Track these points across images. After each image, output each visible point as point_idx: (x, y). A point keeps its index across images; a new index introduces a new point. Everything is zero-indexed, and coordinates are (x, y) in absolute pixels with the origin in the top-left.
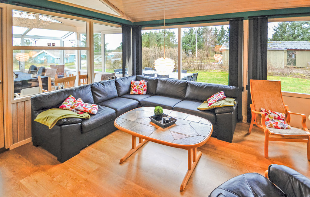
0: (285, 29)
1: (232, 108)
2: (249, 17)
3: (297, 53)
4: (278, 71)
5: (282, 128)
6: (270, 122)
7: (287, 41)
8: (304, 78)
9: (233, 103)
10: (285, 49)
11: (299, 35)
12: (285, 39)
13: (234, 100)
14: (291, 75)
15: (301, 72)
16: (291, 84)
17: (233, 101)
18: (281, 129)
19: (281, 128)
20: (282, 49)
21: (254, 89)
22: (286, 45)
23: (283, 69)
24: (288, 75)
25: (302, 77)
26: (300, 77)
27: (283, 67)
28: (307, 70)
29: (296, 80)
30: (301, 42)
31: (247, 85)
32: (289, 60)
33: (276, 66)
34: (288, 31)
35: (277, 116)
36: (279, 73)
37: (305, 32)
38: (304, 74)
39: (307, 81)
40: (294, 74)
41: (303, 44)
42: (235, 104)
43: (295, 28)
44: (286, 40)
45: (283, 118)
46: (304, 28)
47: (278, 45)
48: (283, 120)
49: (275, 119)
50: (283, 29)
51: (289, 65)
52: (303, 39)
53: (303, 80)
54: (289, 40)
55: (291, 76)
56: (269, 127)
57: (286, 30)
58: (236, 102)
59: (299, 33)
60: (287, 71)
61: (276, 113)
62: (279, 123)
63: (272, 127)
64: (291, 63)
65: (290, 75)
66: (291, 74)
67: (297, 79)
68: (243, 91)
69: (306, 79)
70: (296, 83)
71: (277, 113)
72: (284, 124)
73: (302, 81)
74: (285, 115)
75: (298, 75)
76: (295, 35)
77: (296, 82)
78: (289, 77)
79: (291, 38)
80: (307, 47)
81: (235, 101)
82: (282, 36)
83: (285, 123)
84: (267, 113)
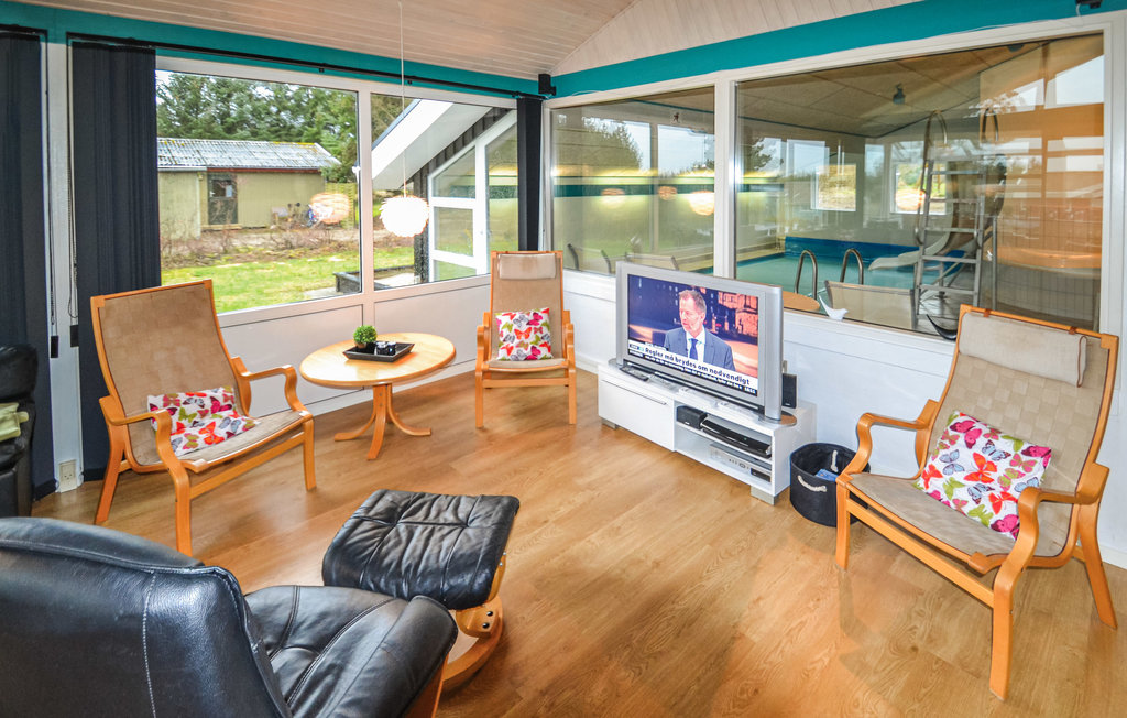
0: (195, 93)
1: (13, 447)
2: (70, 35)
3: (240, 180)
4: (181, 248)
5: (230, 435)
6: (186, 435)
7: (204, 138)
8: (269, 260)
9: (12, 423)
10: (200, 168)
11: (242, 122)
12: (200, 131)
13: (13, 407)
14: (227, 257)
15: (255, 242)
16: (231, 285)
17: (9, 416)
18: (228, 437)
19: (225, 436)
20: (191, 167)
21: (111, 333)
22: (202, 153)
23: (200, 240)
24: (218, 258)
25: (263, 257)
26: (256, 259)
27: (197, 233)
28: (274, 235)
29: (242, 269)
30: (252, 143)
31: (75, 322)
32: (218, 205)
33: (175, 232)
34: (208, 104)
35: (208, 404)
36: (187, 254)
37: (260, 114)
38: (266, 248)
39: (276, 267)
40: (237, 251)
41: (258, 150)
42: (22, 425)
43: (230, 95)
44: (201, 136)
45: (229, 402)
46: (258, 100)
47: (175, 154)
48: (229, 407)
49: (203, 414)
50: (189, 95)
51: (220, 222)
52: (255, 135)
53: (266, 265)
54: (213, 135)
55: (227, 260)
56: (186, 451)
57: (199, 97)
58: (25, 416)
59: (241, 114)
60: (214, 244)
61: (205, 395)
62: (218, 422)
63: (196, 446)
64: (223, 216)
65: (224, 258)
66: (226, 252)
67: (246, 266)
68: (55, 354)
69: (273, 264)
70: (247, 278)
71: (209, 393)
72: (233, 419)
73: (263, 268)
74: (233, 389)
75: (250, 254)
76: (229, 120)
77: (245, 275)
78: (224, 265)
79: (218, 127)
80: (270, 162)
81: (18, 410)
82: (184, 120)
83: (235, 416)
84: (172, 406)
